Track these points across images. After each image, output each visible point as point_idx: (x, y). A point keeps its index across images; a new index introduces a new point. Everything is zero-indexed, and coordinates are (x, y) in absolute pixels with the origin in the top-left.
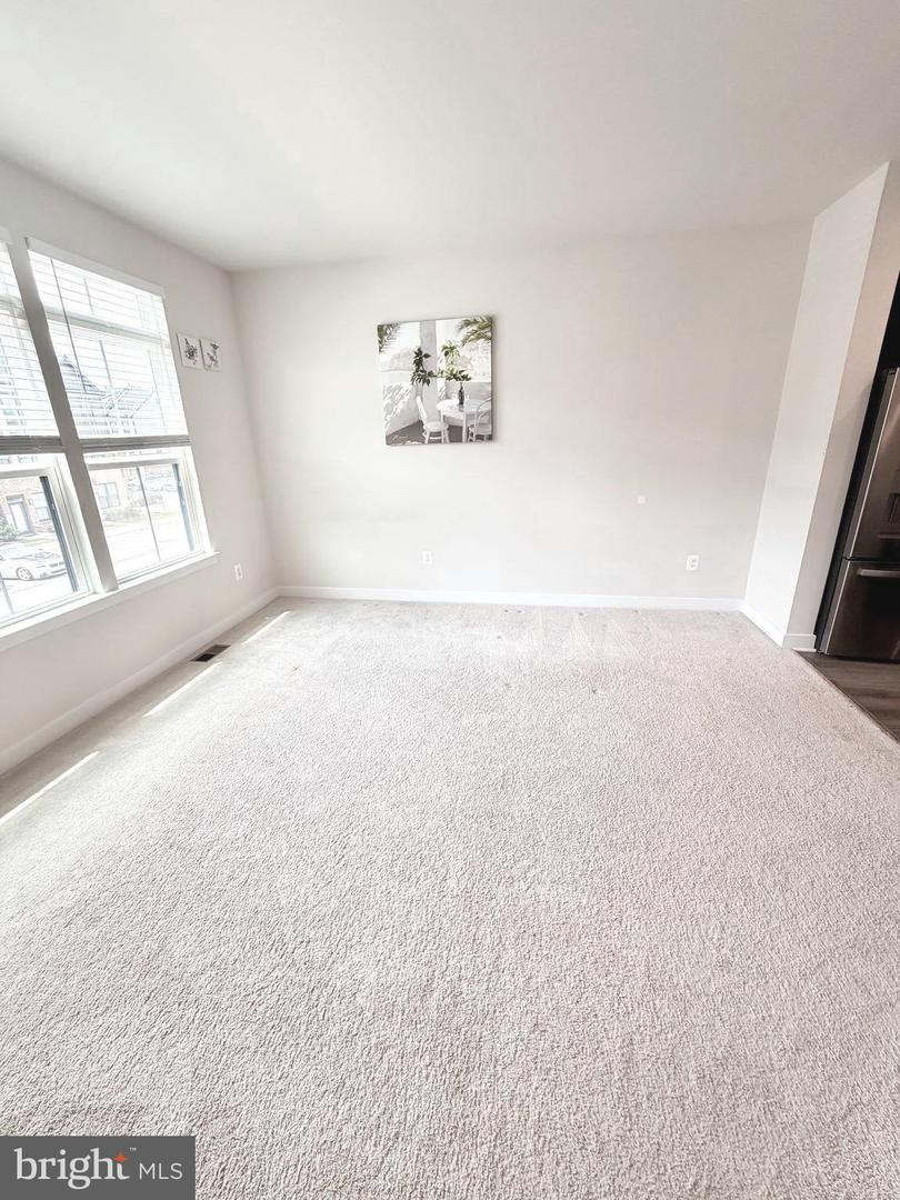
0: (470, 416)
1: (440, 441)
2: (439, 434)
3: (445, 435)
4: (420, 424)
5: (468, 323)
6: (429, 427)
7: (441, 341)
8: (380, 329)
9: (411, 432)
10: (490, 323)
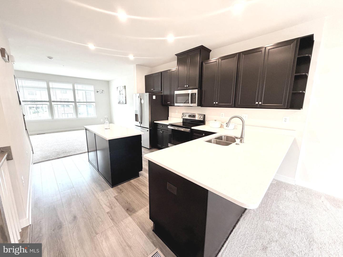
1: (121, 104)
2: (121, 103)
3: (122, 103)
4: (120, 101)
5: (123, 87)
6: (121, 101)
7: (121, 90)
8: (117, 88)
9: (119, 103)
10: (125, 87)
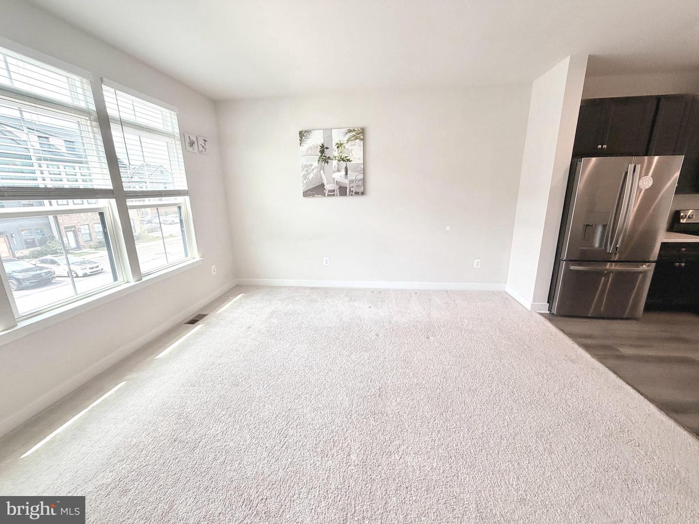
0: (351, 182)
1: (334, 195)
2: (334, 191)
3: (337, 192)
4: (323, 185)
5: (350, 131)
6: (328, 187)
7: (336, 140)
8: (301, 133)
9: (317, 190)
10: (363, 131)
